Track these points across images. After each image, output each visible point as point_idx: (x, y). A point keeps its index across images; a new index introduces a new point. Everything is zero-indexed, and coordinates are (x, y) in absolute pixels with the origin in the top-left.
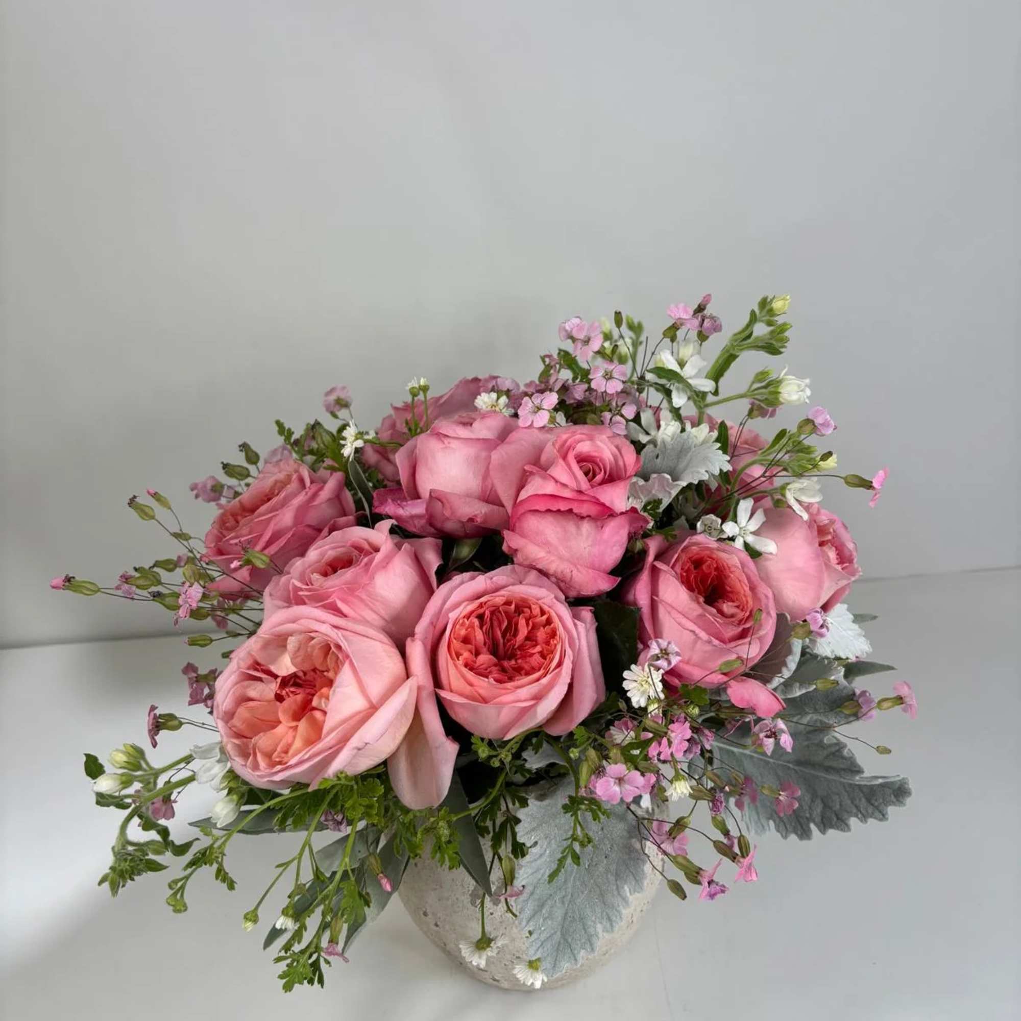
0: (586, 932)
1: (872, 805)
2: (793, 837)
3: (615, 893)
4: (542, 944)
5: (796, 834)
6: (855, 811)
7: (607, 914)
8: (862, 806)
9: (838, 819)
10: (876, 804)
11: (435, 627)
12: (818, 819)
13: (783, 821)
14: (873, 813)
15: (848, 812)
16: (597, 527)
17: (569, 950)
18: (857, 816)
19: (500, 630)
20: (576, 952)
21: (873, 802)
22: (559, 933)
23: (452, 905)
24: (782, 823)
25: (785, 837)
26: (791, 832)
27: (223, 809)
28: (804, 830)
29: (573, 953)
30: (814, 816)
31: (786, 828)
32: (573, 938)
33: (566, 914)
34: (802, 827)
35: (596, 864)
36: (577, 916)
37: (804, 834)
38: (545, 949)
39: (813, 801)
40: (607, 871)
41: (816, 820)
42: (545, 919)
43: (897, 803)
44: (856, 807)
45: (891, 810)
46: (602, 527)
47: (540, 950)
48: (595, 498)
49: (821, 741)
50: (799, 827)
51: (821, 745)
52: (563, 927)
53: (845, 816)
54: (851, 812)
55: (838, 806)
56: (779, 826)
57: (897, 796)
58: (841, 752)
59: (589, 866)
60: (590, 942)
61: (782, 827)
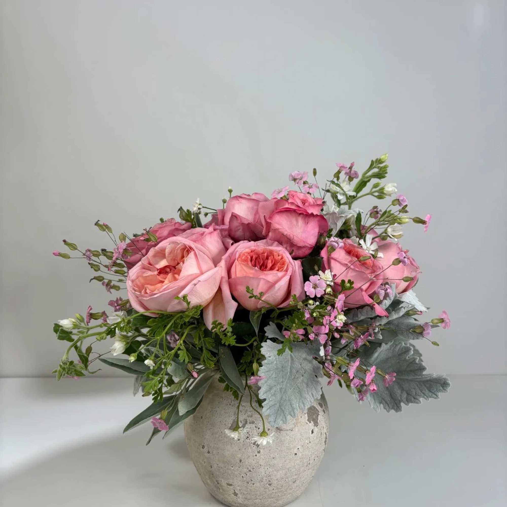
0: (291, 406)
1: (431, 392)
2: (393, 411)
3: (306, 392)
4: (270, 408)
5: (394, 409)
6: (423, 395)
7: (302, 401)
8: (426, 393)
9: (414, 398)
10: (433, 391)
11: (230, 259)
12: (405, 400)
13: (387, 403)
14: (432, 396)
15: (419, 396)
16: (305, 222)
17: (283, 414)
18: (424, 397)
19: (259, 265)
20: (286, 415)
21: (432, 391)
22: (278, 405)
23: (219, 437)
24: (387, 404)
25: (388, 411)
26: (391, 409)
27: (118, 345)
28: (398, 407)
29: (285, 416)
30: (403, 399)
31: (389, 406)
32: (285, 408)
33: (282, 397)
34: (397, 405)
35: (297, 378)
36: (287, 399)
37: (398, 408)
38: (271, 411)
39: (402, 393)
40: (303, 381)
41: (404, 400)
42: (272, 395)
43: (443, 390)
44: (423, 393)
45: (440, 394)
46: (308, 223)
47: (269, 410)
48: (305, 209)
49: (405, 359)
50: (395, 405)
51: (405, 360)
52: (280, 403)
53: (418, 397)
54: (421, 396)
55: (414, 394)
56: (385, 406)
57: (443, 387)
58: (415, 362)
59: (294, 378)
60: (293, 411)
61: (387, 407)
